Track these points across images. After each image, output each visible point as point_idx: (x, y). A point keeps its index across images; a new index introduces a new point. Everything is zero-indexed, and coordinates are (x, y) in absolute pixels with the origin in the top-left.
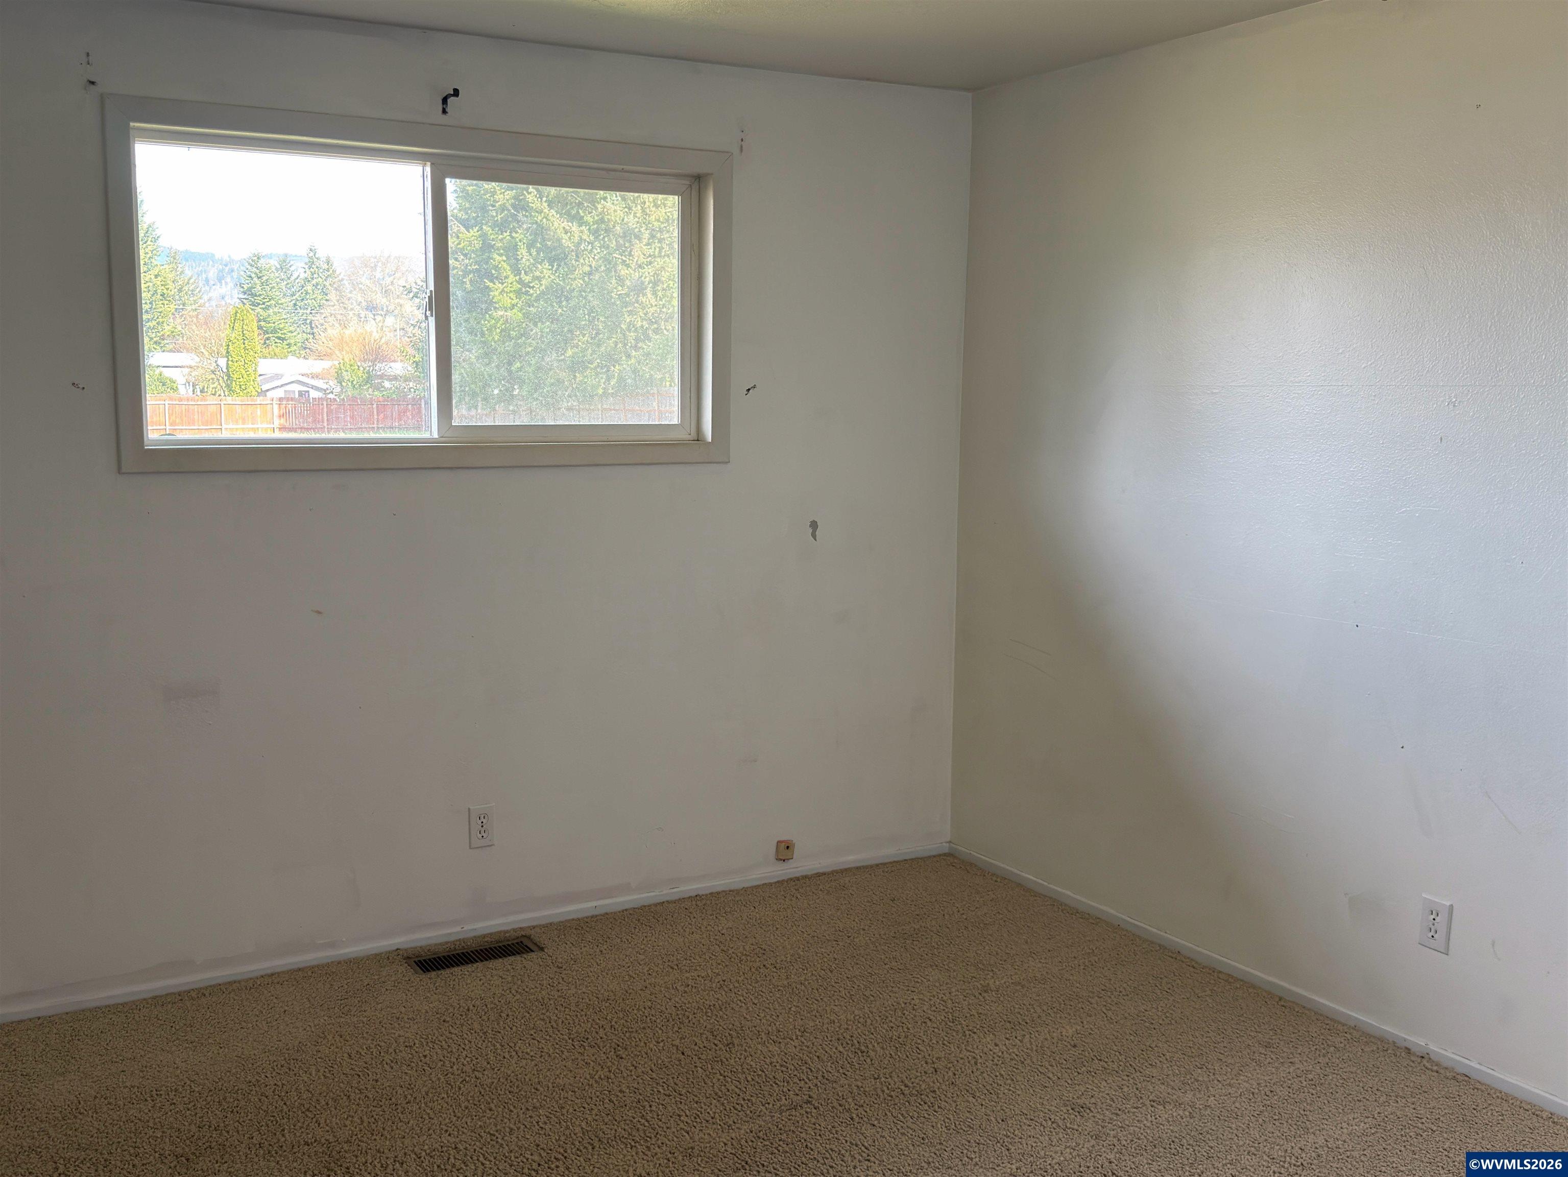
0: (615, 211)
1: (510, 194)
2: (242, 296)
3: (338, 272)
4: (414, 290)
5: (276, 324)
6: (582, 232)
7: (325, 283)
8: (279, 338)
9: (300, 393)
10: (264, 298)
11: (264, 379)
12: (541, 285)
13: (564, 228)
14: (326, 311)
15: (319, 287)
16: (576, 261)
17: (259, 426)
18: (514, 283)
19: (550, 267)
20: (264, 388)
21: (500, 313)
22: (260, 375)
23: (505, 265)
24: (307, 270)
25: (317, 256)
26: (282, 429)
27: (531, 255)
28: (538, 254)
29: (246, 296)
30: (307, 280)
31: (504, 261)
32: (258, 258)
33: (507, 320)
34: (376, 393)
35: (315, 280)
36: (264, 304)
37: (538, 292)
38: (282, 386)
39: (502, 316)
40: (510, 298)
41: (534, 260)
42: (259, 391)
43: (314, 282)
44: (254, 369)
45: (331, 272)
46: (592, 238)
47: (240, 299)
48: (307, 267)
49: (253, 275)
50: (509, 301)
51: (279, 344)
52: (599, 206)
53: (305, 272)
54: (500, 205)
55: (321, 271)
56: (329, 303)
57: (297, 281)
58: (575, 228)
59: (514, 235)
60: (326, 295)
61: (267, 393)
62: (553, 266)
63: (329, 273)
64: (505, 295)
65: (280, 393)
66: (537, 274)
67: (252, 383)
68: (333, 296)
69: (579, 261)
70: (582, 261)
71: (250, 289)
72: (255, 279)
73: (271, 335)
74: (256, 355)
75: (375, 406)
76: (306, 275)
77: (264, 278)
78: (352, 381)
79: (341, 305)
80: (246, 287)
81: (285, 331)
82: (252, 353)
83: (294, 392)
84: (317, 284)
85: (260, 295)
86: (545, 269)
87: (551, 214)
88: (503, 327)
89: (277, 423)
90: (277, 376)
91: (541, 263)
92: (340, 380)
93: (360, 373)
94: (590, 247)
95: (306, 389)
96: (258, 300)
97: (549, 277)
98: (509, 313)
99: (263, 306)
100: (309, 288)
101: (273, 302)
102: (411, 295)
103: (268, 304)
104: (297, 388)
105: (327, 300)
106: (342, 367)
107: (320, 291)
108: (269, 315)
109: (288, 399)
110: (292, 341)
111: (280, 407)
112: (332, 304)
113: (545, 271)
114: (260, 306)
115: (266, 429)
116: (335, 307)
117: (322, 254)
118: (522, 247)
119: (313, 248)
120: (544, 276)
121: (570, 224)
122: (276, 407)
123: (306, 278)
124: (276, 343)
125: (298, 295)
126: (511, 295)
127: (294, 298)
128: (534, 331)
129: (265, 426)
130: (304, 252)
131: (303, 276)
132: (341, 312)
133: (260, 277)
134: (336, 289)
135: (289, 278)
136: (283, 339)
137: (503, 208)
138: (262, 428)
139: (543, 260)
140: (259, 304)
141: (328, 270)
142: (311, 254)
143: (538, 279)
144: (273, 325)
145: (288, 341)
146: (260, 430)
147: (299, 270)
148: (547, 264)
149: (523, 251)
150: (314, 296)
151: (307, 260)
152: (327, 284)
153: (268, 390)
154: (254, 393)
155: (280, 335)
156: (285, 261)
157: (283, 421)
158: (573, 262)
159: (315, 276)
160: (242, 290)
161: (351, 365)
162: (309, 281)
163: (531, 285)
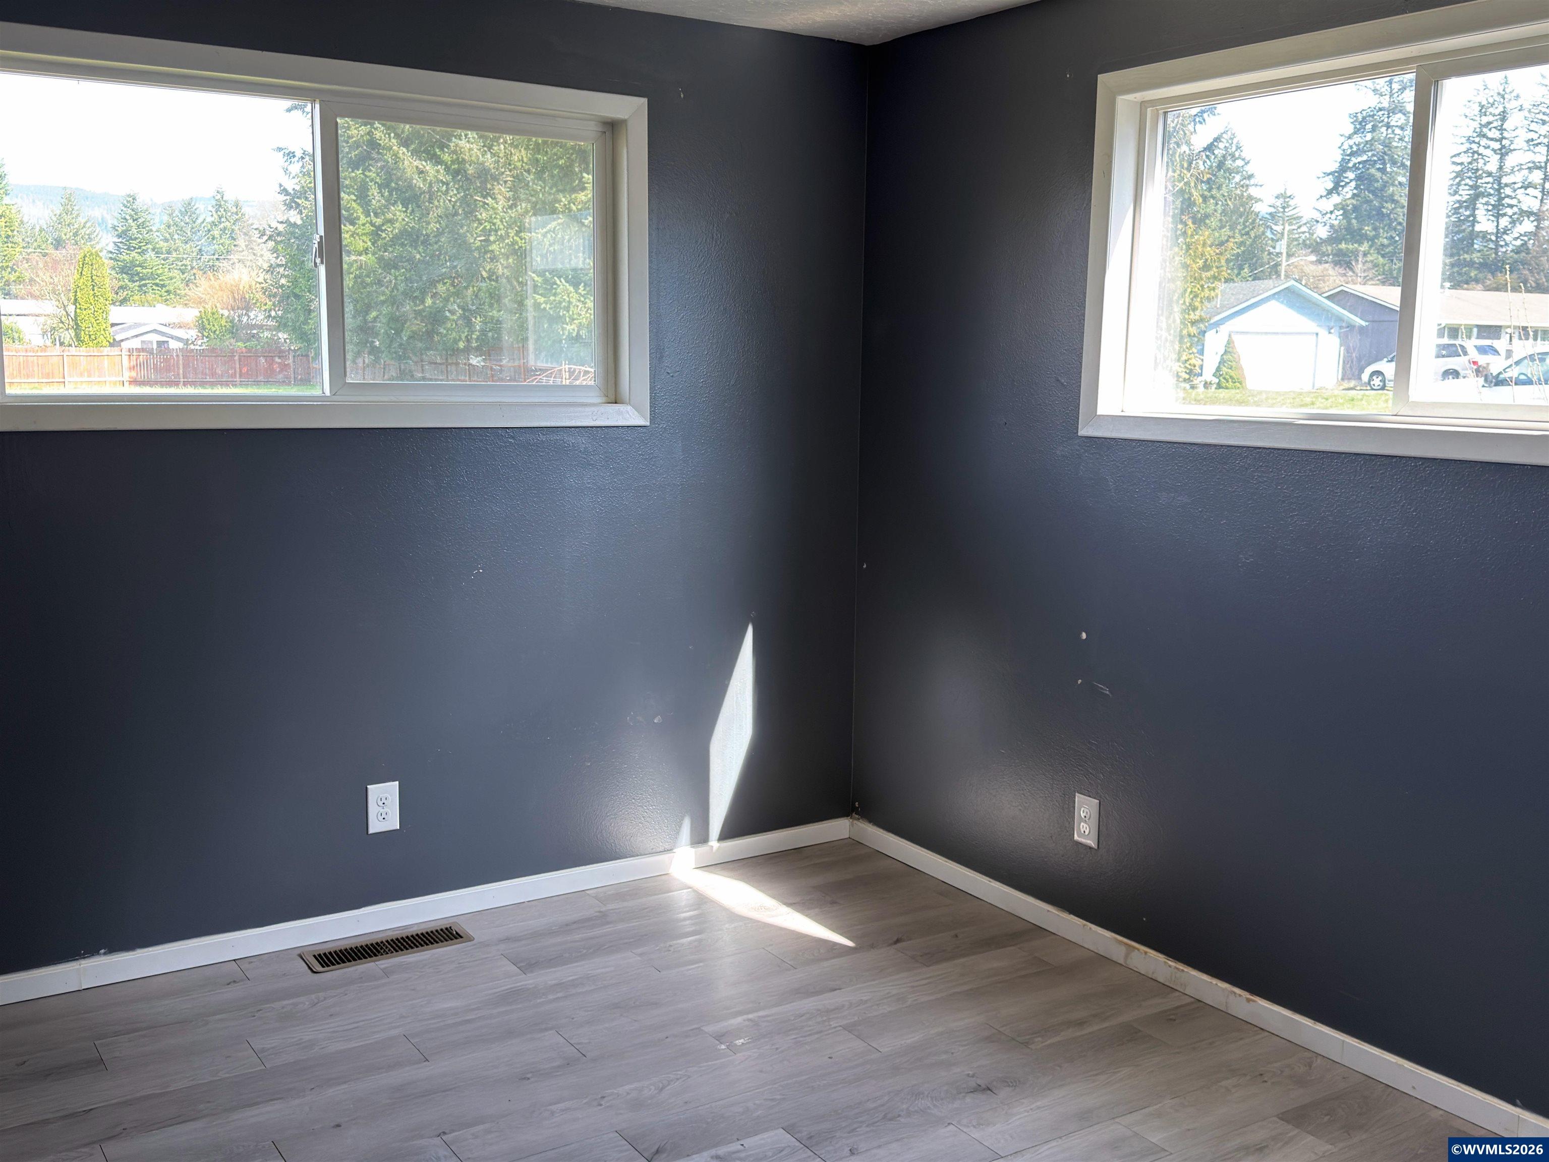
0: (470, 150)
1: (364, 129)
2: (116, 240)
3: (247, 216)
4: (268, 233)
5: (154, 269)
6: (438, 171)
7: (233, 227)
8: (157, 285)
9: (160, 343)
10: (140, 242)
11: (122, 329)
12: (394, 228)
13: (417, 167)
14: (234, 257)
15: (227, 232)
16: (430, 203)
17: (107, 379)
18: (368, 225)
19: (404, 209)
20: (118, 338)
21: (353, 258)
22: (113, 325)
23: (354, 205)
24: (214, 213)
25: (224, 199)
26: (134, 382)
27: (382, 196)
28: (391, 194)
29: (120, 240)
30: (214, 224)
31: (355, 201)
32: (134, 199)
33: (361, 265)
34: (239, 344)
35: (223, 224)
36: (140, 247)
37: (391, 236)
38: (137, 336)
39: (356, 261)
40: (363, 241)
41: (386, 201)
42: (112, 341)
43: (222, 226)
44: (104, 317)
45: (240, 215)
46: (449, 178)
47: (115, 243)
48: (213, 210)
49: (128, 217)
50: (361, 244)
51: (157, 292)
52: (452, 145)
53: (212, 216)
54: (355, 142)
55: (229, 214)
56: (236, 249)
57: (203, 225)
58: (429, 167)
59: (367, 173)
60: (235, 240)
61: (122, 344)
62: (407, 208)
63: (237, 217)
64: (357, 238)
65: (136, 344)
66: (390, 216)
67: (103, 332)
68: (241, 242)
69: (432, 203)
70: (436, 203)
71: (124, 232)
72: (130, 221)
73: (147, 282)
74: (107, 303)
75: (237, 358)
76: (213, 219)
77: (141, 221)
78: (215, 331)
79: (250, 251)
80: (120, 230)
81: (164, 278)
82: (102, 300)
83: (151, 342)
84: (225, 228)
85: (136, 239)
86: (398, 212)
87: (401, 152)
88: (357, 273)
89: (127, 375)
90: (137, 325)
91: (393, 205)
92: (202, 328)
93: (223, 323)
94: (444, 188)
95: (165, 339)
96: (134, 243)
97: (403, 220)
98: (363, 258)
99: (139, 250)
100: (216, 232)
101: (150, 246)
102: (265, 238)
103: (143, 248)
104: (155, 338)
105: (235, 246)
106: (203, 316)
107: (228, 235)
108: (146, 260)
109: (143, 350)
110: (171, 288)
111: (130, 358)
112: (241, 249)
113: (398, 213)
114: (136, 251)
115: (115, 383)
116: (244, 253)
117: (230, 196)
118: (373, 187)
119: (220, 190)
120: (397, 219)
121: (424, 163)
122: (125, 359)
123: (213, 222)
124: (153, 290)
125: (203, 240)
126: (364, 238)
127: (200, 243)
128: (388, 278)
129: (114, 379)
130: (211, 193)
131: (209, 219)
132: (250, 258)
133: (136, 220)
134: (245, 234)
135: (194, 222)
136: (163, 286)
137: (357, 145)
138: (110, 382)
139: (396, 202)
140: (135, 248)
141: (237, 214)
142: (219, 197)
143: (391, 221)
144: (150, 271)
145: (167, 288)
146: (107, 383)
147: (205, 214)
148: (401, 206)
149: (374, 191)
150: (221, 242)
151: (214, 203)
152: (236, 228)
153: (122, 341)
154: (105, 343)
155: (157, 281)
156: (189, 204)
157: (134, 374)
158: (427, 204)
159: (223, 220)
160: (116, 233)
161: (213, 314)
162: (216, 225)
163: (383, 228)
